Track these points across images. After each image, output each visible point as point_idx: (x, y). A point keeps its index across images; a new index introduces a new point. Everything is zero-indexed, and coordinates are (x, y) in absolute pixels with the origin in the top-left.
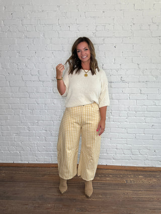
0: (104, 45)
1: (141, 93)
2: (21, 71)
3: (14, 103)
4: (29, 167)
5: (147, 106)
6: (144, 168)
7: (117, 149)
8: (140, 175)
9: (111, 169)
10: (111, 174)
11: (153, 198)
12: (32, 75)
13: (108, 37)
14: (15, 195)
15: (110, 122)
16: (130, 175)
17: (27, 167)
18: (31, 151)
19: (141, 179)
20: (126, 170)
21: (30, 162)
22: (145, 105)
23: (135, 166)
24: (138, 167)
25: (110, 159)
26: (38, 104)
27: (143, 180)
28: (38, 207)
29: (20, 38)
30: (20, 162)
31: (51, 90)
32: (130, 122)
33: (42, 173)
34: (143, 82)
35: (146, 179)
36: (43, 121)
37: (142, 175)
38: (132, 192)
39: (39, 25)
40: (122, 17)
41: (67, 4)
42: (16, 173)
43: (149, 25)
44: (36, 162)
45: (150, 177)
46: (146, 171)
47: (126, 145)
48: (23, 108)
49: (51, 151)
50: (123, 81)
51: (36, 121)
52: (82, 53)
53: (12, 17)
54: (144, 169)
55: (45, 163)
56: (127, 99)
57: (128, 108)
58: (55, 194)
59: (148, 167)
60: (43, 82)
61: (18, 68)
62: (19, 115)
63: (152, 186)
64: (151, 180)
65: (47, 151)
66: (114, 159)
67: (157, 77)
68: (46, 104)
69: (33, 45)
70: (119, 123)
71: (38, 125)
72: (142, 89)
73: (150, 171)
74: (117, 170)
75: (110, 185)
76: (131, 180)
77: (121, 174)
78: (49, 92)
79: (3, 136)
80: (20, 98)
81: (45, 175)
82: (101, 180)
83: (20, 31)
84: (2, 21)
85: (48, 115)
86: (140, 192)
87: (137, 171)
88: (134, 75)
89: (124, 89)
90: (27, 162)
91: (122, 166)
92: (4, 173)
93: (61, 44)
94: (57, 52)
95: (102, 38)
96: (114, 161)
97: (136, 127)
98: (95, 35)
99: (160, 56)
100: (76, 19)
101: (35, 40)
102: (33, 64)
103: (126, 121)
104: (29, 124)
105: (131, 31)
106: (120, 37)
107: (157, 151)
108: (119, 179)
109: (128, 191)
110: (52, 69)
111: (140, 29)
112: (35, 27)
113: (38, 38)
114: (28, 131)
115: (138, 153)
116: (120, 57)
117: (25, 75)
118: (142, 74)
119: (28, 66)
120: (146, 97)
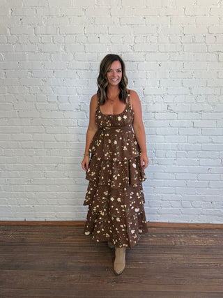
0: (146, 62)
1: (194, 127)
2: (35, 96)
3: (24, 141)
4: (47, 226)
5: (201, 143)
6: (197, 224)
7: (162, 200)
8: (192, 234)
9: (154, 227)
10: (154, 234)
11: (209, 264)
12: (49, 103)
13: (150, 52)
14: (27, 264)
15: (153, 164)
16: (179, 234)
17: (44, 226)
18: (48, 204)
19: (194, 239)
20: (175, 228)
21: (48, 220)
22: (198, 142)
23: (187, 222)
24: (190, 224)
25: (154, 214)
26: (58, 141)
27: (196, 240)
28: (58, 278)
29: (32, 52)
31: (74, 123)
32: (179, 165)
33: (63, 234)
34: (197, 112)
35: (200, 239)
36: (64, 164)
37: (195, 234)
38: (182, 256)
39: (59, 35)
40: (169, 26)
41: (96, 7)
42: (28, 234)
43: (205, 36)
44: (56, 220)
45: (205, 236)
46: (199, 229)
47: (174, 195)
48: (37, 147)
49: (75, 205)
50: (171, 111)
51: (55, 165)
53: (22, 23)
54: (198, 227)
55: (68, 220)
56: (176, 135)
57: (177, 146)
58: (81, 261)
59: (203, 224)
60: (64, 111)
61: (30, 94)
62: (31, 156)
63: (208, 248)
64: (206, 240)
66: (159, 214)
67: (214, 106)
68: (68, 142)
69: (50, 61)
70: (165, 167)
71: (58, 170)
72: (195, 121)
73: (206, 229)
74: (163, 228)
75: (153, 247)
76: (180, 241)
77: (168, 234)
79: (10, 184)
80: (33, 133)
81: (66, 237)
83: (32, 43)
84: (8, 30)
86: (192, 256)
87: (189, 229)
88: (185, 102)
89: (171, 122)
90: (44, 220)
91: (169, 223)
92: (13, 234)
93: (89, 61)
94: (83, 71)
95: (143, 54)
96: (159, 216)
97: (187, 171)
98: (134, 50)
99: (218, 78)
100: (108, 27)
101: (52, 55)
102: (50, 87)
103: (175, 164)
104: (46, 168)
105: (180, 43)
106: (167, 52)
107: (214, 203)
108: (165, 240)
109: (178, 256)
110: (77, 95)
111: (193, 42)
112: (53, 37)
113: (57, 52)
114: (44, 178)
115: (190, 206)
116: (167, 79)
117: (39, 102)
118: (195, 101)
119: (44, 90)
120: (200, 132)
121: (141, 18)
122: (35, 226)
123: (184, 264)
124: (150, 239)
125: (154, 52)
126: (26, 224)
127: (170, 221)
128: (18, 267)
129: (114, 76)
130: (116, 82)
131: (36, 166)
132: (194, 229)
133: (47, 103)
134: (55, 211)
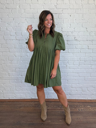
0: (63, 14)
1: (88, 49)
2: (3, 32)
4: (10, 102)
5: (92, 57)
6: (90, 100)
7: (72, 87)
8: (88, 105)
13: (65, 9)
15: (67, 68)
16: (81, 105)
17: (8, 102)
18: (10, 90)
19: (89, 108)
20: (79, 102)
21: (10, 98)
23: (85, 99)
26: (16, 56)
27: (90, 109)
29: (2, 8)
31: (25, 46)
32: (81, 69)
33: (19, 106)
34: (90, 41)
35: (92, 108)
36: (19, 68)
37: (89, 105)
38: (82, 117)
44: (15, 98)
45: (95, 106)
46: (92, 103)
47: (78, 84)
48: (5, 59)
49: (25, 90)
50: (76, 40)
51: (14, 69)
55: (21, 98)
56: (79, 53)
57: (80, 59)
58: (29, 120)
60: (19, 40)
62: (1, 64)
64: (95, 109)
65: (22, 90)
68: (21, 56)
69: (12, 14)
70: (73, 70)
72: (89, 46)
73: (95, 103)
74: (72, 102)
76: (82, 109)
77: (75, 105)
78: (24, 47)
80: (2, 52)
81: (20, 107)
82: (61, 110)
83: (2, 4)
85: (23, 64)
86: (88, 117)
87: (86, 102)
88: (84, 36)
89: (77, 46)
90: (8, 99)
91: (76, 100)
93: (32, 13)
94: (29, 19)
95: (61, 10)
96: (70, 96)
97: (85, 72)
98: (56, 8)
101: (13, 10)
102: (12, 27)
103: (78, 68)
104: (9, 71)
105: (81, 4)
106: (74, 9)
108: (73, 109)
109: (80, 117)
111: (88, 3)
112: (13, 1)
113: (15, 9)
114: (8, 76)
115: (87, 90)
116: (74, 23)
117: (6, 35)
118: (89, 35)
119: (8, 29)
120: (92, 51)
122: (3, 102)
123: (83, 121)
125: (67, 9)
127: (76, 99)
129: (49, 23)
130: (50, 26)
132: (88, 102)
133: (10, 36)
134: (14, 94)
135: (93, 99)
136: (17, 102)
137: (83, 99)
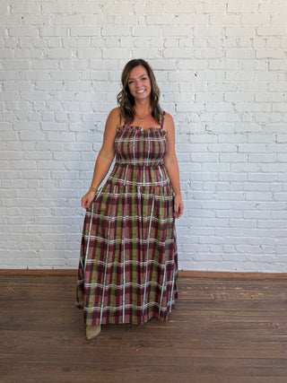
0: (178, 71)
1: (238, 152)
2: (39, 114)
3: (26, 169)
4: (54, 275)
5: (247, 172)
6: (243, 274)
7: (199, 243)
8: (236, 286)
9: (189, 277)
10: (189, 286)
11: (257, 323)
12: (58, 122)
13: (184, 59)
14: (30, 323)
15: (187, 199)
16: (220, 286)
17: (50, 275)
18: (56, 249)
19: (239, 292)
20: (215, 279)
21: (55, 268)
22: (243, 171)
23: (230, 271)
24: (235, 273)
25: (189, 260)
26: (68, 170)
27: (241, 293)
28: (69, 341)
29: (36, 59)
30: (39, 268)
31: (89, 147)
32: (220, 200)
33: (74, 285)
34: (241, 133)
35: (245, 292)
36: (77, 198)
37: (240, 286)
38: (223, 313)
39: (70, 38)
40: (208, 26)
42: (31, 286)
43: (252, 39)
44: (66, 268)
45: (253, 288)
46: (245, 280)
47: (213, 237)
48: (43, 177)
50: (210, 132)
51: (65, 199)
52: (136, 84)
53: (23, 22)
54: (244, 277)
56: (216, 162)
57: (218, 176)
59: (250, 273)
60: (76, 132)
61: (33, 110)
62: (35, 188)
63: (256, 303)
64: (254, 294)
66: (194, 260)
67: (263, 126)
68: (81, 170)
69: (59, 70)
70: (203, 202)
71: (67, 206)
72: (240, 145)
73: (254, 280)
74: (199, 278)
75: (188, 302)
76: (221, 294)
77: (206, 285)
78: (87, 149)
79: (9, 224)
80: (37, 160)
83: (36, 48)
84: (6, 31)
86: (236, 314)
87: (232, 279)
88: (227, 121)
89: (210, 145)
90: (51, 268)
91: (207, 272)
92: (12, 286)
93: (107, 70)
94: (99, 83)
95: (175, 61)
97: (230, 207)
98: (163, 56)
99: (269, 91)
100: (131, 28)
101: (62, 62)
102: (59, 103)
103: (214, 198)
104: (53, 204)
105: (221, 48)
106: (204, 59)
107: (264, 247)
108: (202, 293)
109: (218, 313)
110: (92, 112)
111: (238, 46)
112: (62, 40)
113: (67, 59)
114: (51, 216)
115: (234, 250)
116: (204, 92)
117: (45, 121)
118: (240, 120)
119: (51, 106)
120: (245, 159)
121: (173, 16)
122: (39, 276)
123: (225, 323)
124: (184, 293)
125: (189, 59)
126: (28, 273)
127: (209, 270)
128: (18, 327)
131: (40, 201)
132: (237, 279)
133: (55, 123)
134: (65, 257)
135: (248, 271)
136: (71, 276)
137: (224, 270)
